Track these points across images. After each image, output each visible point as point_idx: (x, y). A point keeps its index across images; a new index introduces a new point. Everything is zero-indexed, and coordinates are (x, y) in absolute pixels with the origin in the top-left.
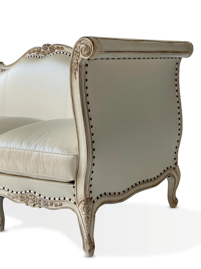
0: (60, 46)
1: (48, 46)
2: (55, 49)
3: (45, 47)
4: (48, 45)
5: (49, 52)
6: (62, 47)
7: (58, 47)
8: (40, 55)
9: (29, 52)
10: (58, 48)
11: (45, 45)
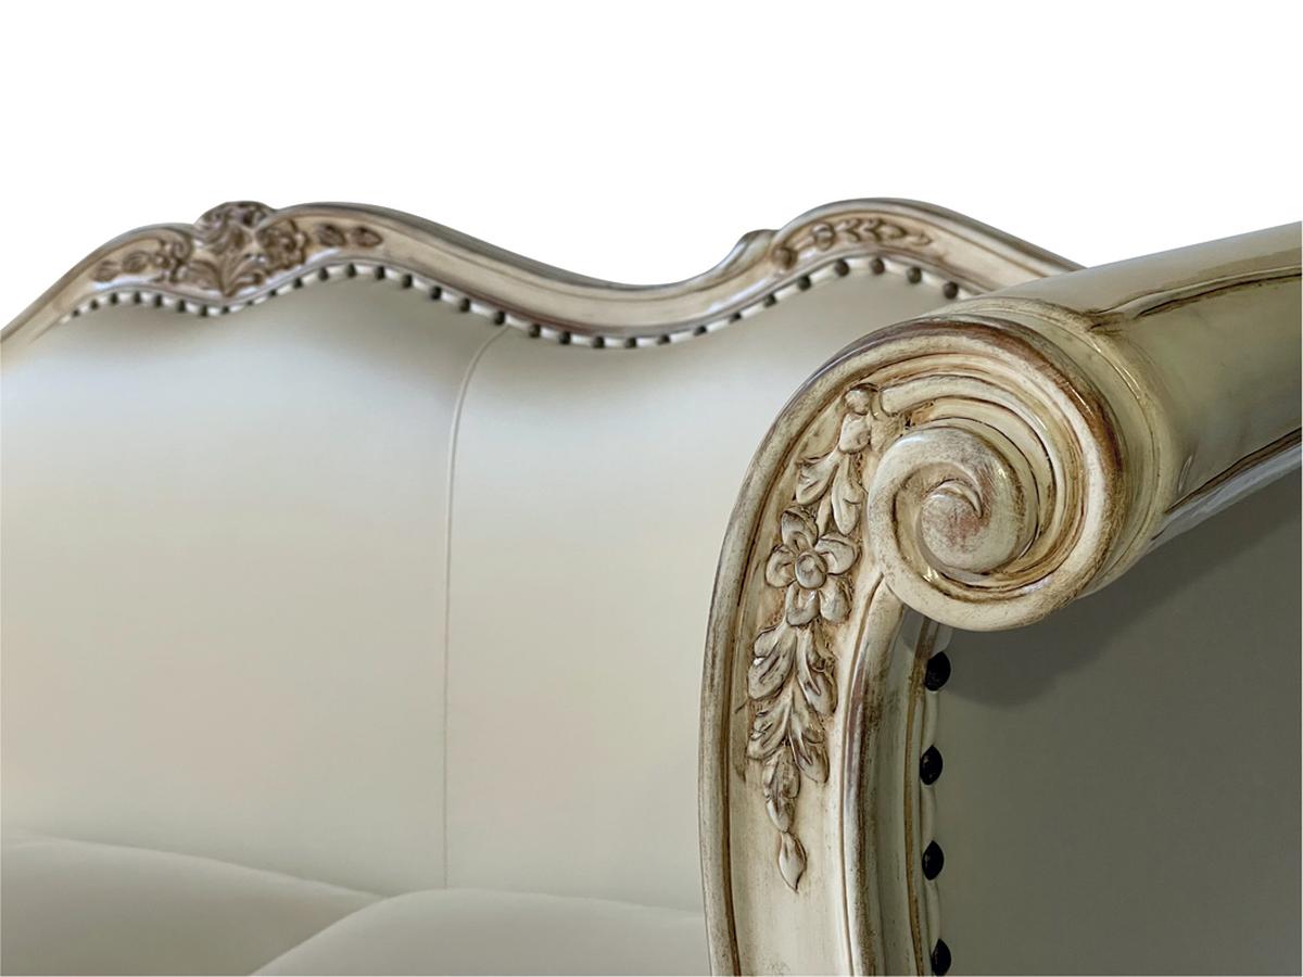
0: (346, 222)
1: (247, 221)
2: (308, 241)
3: (225, 225)
4: (251, 211)
5: (258, 265)
6: (363, 230)
7: (330, 227)
8: (183, 288)
9: (99, 264)
10: (331, 235)
11: (221, 213)
